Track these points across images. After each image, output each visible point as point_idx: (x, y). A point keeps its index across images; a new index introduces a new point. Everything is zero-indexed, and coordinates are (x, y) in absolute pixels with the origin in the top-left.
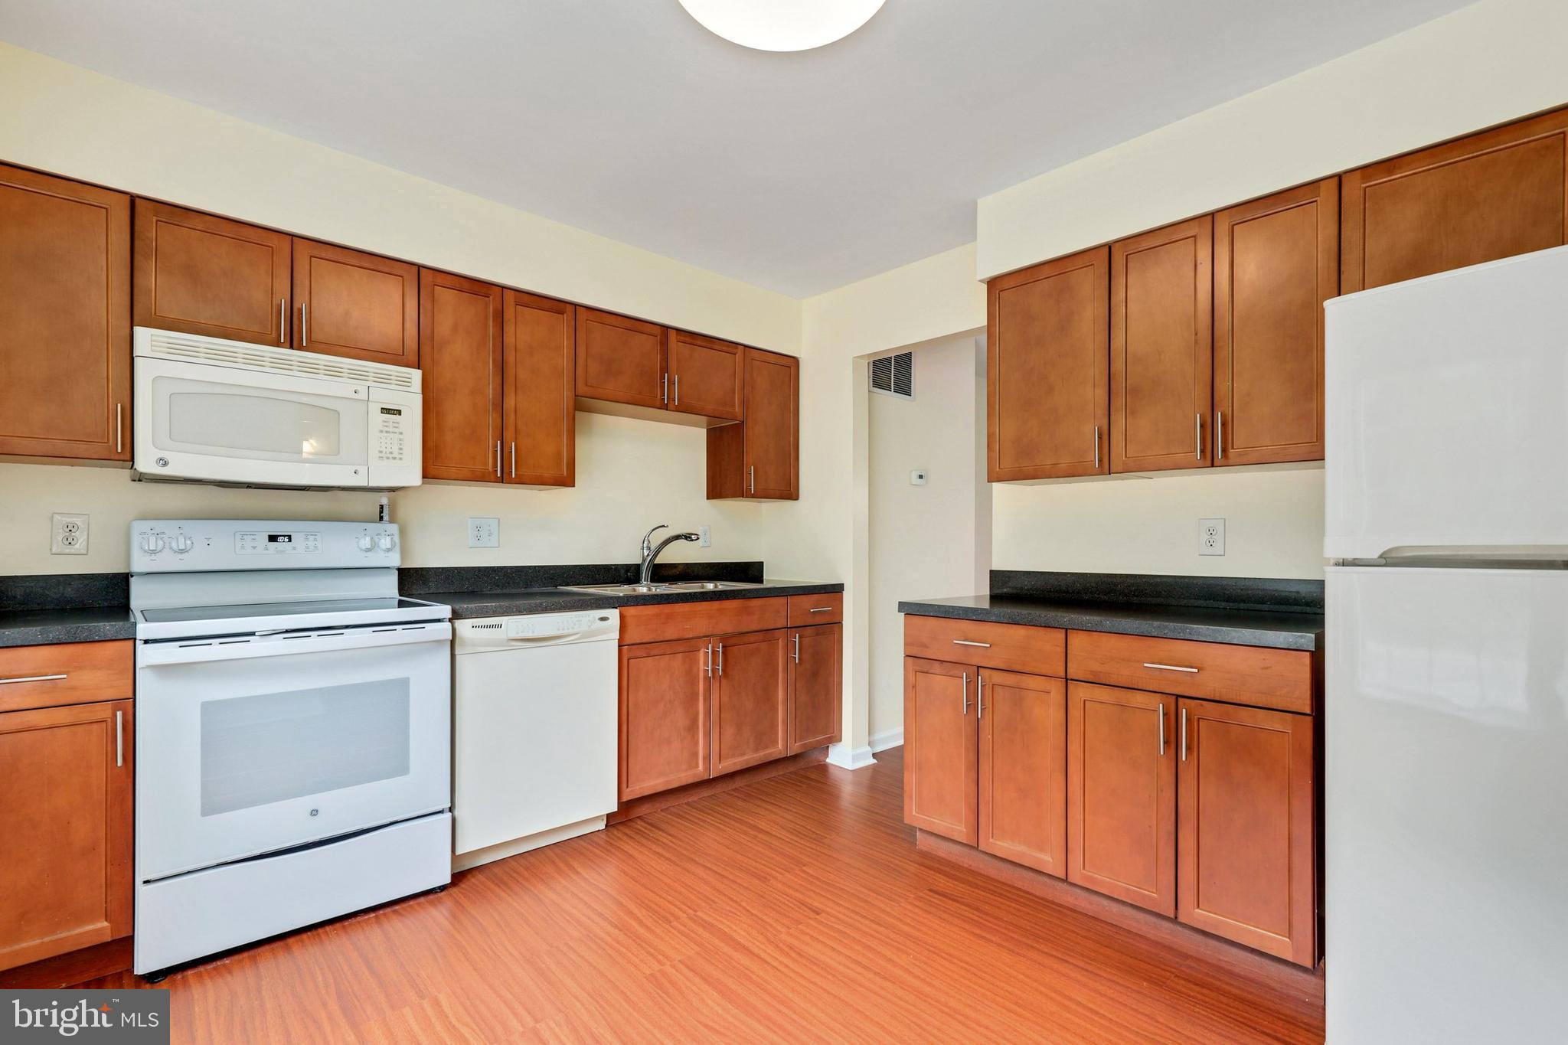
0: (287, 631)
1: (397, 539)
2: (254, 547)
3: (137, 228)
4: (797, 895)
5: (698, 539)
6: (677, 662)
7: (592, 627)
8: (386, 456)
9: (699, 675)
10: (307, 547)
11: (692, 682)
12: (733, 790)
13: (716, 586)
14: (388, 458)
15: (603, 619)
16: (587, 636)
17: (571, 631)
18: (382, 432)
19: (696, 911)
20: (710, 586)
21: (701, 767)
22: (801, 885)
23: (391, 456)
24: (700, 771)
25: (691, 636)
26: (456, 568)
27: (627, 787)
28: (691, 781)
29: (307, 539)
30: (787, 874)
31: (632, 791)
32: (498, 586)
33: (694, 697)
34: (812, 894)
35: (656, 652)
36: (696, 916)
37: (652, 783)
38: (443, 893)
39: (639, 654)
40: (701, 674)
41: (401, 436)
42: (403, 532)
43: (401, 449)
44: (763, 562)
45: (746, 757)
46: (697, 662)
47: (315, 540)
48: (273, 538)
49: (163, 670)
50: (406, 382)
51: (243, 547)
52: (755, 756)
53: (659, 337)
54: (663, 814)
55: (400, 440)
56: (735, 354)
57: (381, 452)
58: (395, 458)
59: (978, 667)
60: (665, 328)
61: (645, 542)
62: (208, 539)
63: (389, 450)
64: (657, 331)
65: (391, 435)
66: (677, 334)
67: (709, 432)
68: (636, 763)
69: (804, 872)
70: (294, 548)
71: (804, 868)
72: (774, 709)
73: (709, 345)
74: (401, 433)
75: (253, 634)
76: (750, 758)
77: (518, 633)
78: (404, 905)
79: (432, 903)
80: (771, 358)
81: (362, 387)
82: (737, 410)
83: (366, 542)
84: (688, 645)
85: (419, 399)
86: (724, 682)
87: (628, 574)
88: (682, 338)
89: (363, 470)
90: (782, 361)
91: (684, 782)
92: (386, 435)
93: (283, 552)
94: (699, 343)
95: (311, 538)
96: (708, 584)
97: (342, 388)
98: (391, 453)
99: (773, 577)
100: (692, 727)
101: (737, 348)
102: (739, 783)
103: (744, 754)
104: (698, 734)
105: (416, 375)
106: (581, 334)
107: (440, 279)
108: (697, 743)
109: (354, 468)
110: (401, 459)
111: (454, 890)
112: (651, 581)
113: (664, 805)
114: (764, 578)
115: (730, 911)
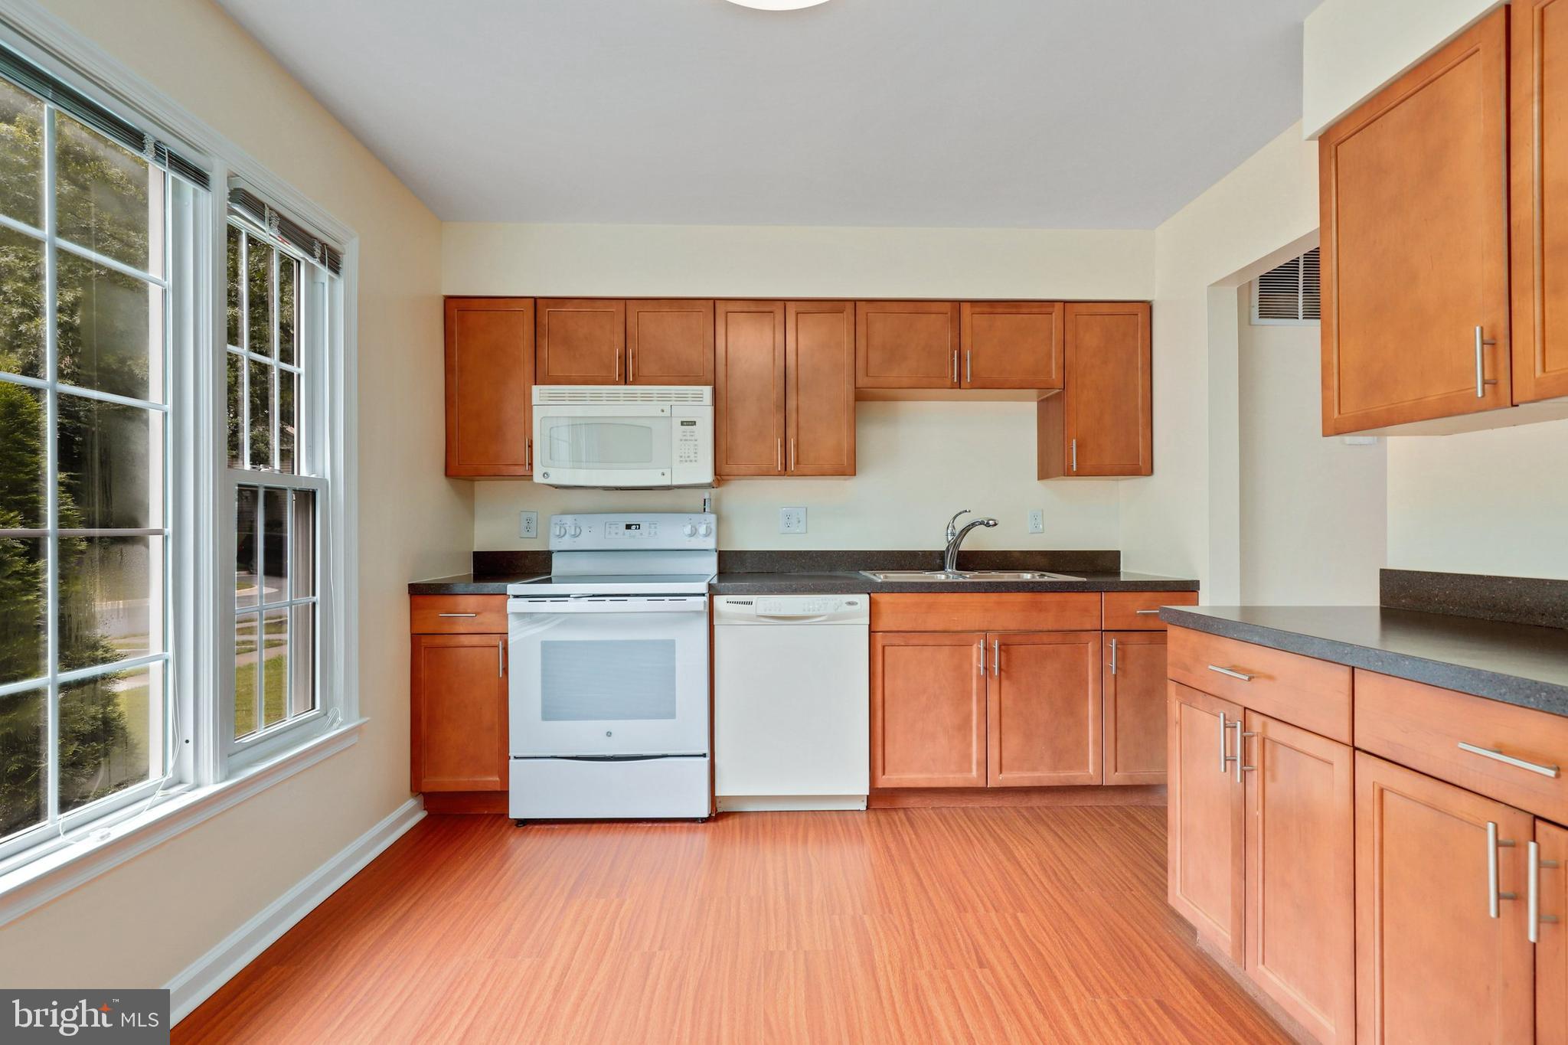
0: (594, 596)
1: (713, 526)
2: (616, 533)
3: (537, 319)
4: (981, 939)
5: (995, 525)
6: (944, 655)
7: (839, 610)
8: (685, 459)
9: (971, 673)
10: (650, 533)
11: (963, 677)
12: (1027, 808)
13: (1033, 577)
14: (686, 461)
15: (850, 603)
16: (834, 618)
17: (818, 613)
18: (681, 440)
19: (865, 914)
20: (1027, 576)
21: (974, 773)
22: (996, 930)
23: (688, 459)
24: (973, 777)
25: (959, 629)
26: (768, 551)
27: (884, 774)
28: (960, 784)
29: (650, 527)
30: (993, 914)
31: (889, 779)
32: (804, 568)
33: (965, 695)
34: (997, 944)
35: (915, 642)
36: (861, 918)
37: (913, 776)
38: (703, 824)
39: (896, 642)
40: (974, 671)
41: (696, 443)
42: (719, 520)
43: (696, 453)
44: (1119, 552)
45: (1037, 774)
46: (970, 657)
47: (655, 528)
48: (628, 527)
49: (521, 615)
50: (699, 397)
51: (610, 533)
52: (1051, 774)
53: (949, 314)
54: (931, 812)
55: (696, 445)
56: (1051, 314)
57: (681, 457)
58: (691, 461)
59: (1245, 708)
60: (957, 304)
61: (950, 528)
62: (590, 527)
63: (687, 455)
64: (948, 307)
65: (688, 442)
66: (972, 307)
67: (1038, 402)
68: (894, 751)
69: (1016, 918)
70: (641, 534)
71: (1019, 915)
72: (1082, 725)
73: (1014, 310)
74: (696, 440)
75: (568, 596)
76: (1044, 776)
77: (765, 610)
78: (672, 825)
79: (689, 830)
80: (1105, 309)
81: (666, 407)
82: (1054, 377)
83: (688, 530)
84: (958, 639)
85: (709, 411)
86: (1005, 683)
87: (931, 560)
88: (978, 310)
89: (667, 472)
90: (1127, 309)
91: (952, 784)
92: (685, 442)
93: (634, 537)
94: (1000, 310)
95: (653, 526)
96: (1025, 574)
97: (653, 409)
98: (688, 457)
99: (1130, 570)
100: (964, 726)
101: (1053, 306)
102: (1036, 801)
103: (1034, 769)
104: (971, 736)
105: (707, 391)
106: (861, 329)
107: (731, 307)
108: (970, 745)
109: (661, 471)
110: (696, 461)
111: (712, 825)
112: (957, 569)
113: (937, 803)
114: (1121, 570)
115: (896, 927)
